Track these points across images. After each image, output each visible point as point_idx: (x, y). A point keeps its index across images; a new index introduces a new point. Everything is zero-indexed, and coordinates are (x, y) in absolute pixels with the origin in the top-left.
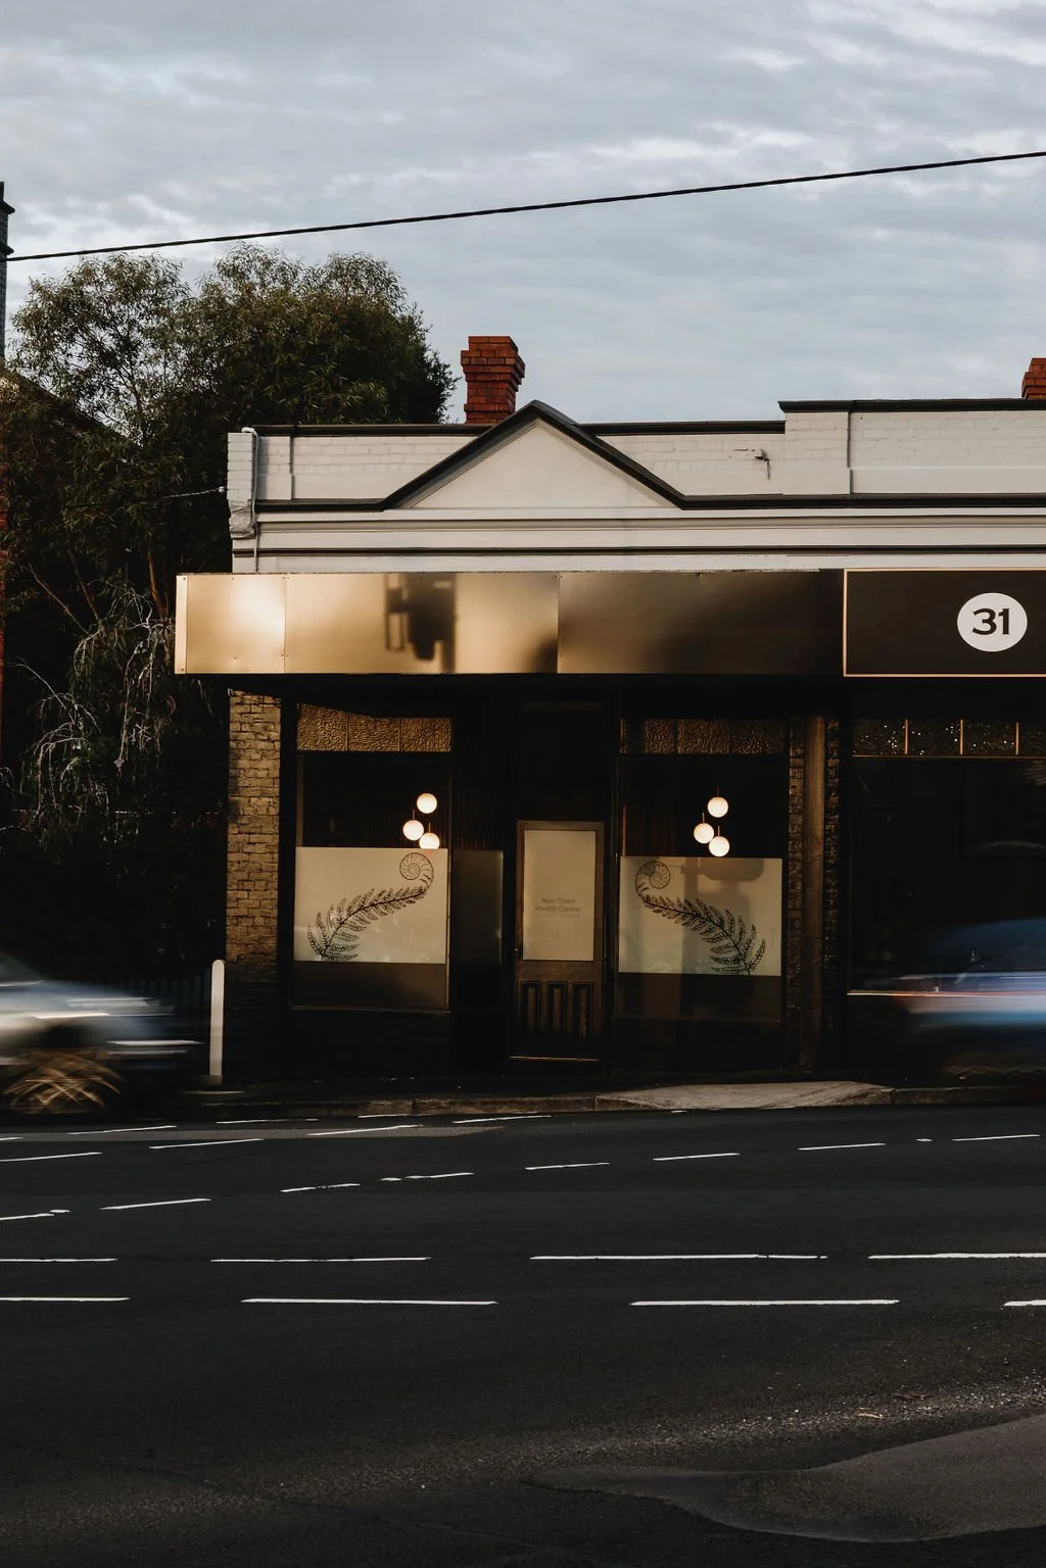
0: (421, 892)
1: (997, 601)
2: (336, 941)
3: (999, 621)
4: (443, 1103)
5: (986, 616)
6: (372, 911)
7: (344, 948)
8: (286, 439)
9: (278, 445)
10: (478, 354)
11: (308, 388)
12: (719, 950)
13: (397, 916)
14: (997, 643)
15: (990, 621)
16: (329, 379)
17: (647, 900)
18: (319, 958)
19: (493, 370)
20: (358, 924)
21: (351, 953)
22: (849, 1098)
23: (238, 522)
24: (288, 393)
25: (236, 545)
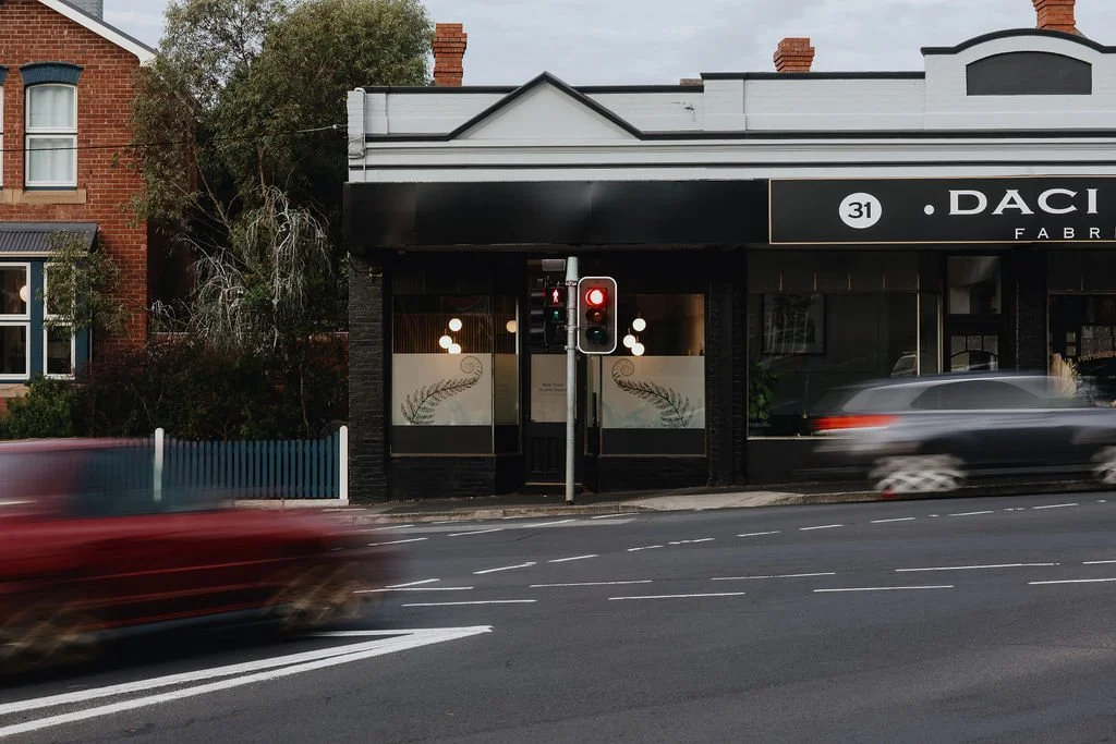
0: (475, 380)
1: (863, 198)
2: (420, 413)
3: (864, 210)
4: (523, 510)
5: (857, 207)
6: (443, 393)
7: (425, 417)
8: (384, 95)
9: (378, 99)
10: (442, 35)
11: (383, 62)
12: (667, 413)
13: (458, 397)
14: (863, 223)
15: (859, 210)
16: (395, 56)
17: (620, 383)
18: (409, 424)
19: (453, 45)
20: (434, 402)
21: (430, 420)
22: (777, 501)
23: (353, 148)
24: (369, 64)
25: (351, 163)
